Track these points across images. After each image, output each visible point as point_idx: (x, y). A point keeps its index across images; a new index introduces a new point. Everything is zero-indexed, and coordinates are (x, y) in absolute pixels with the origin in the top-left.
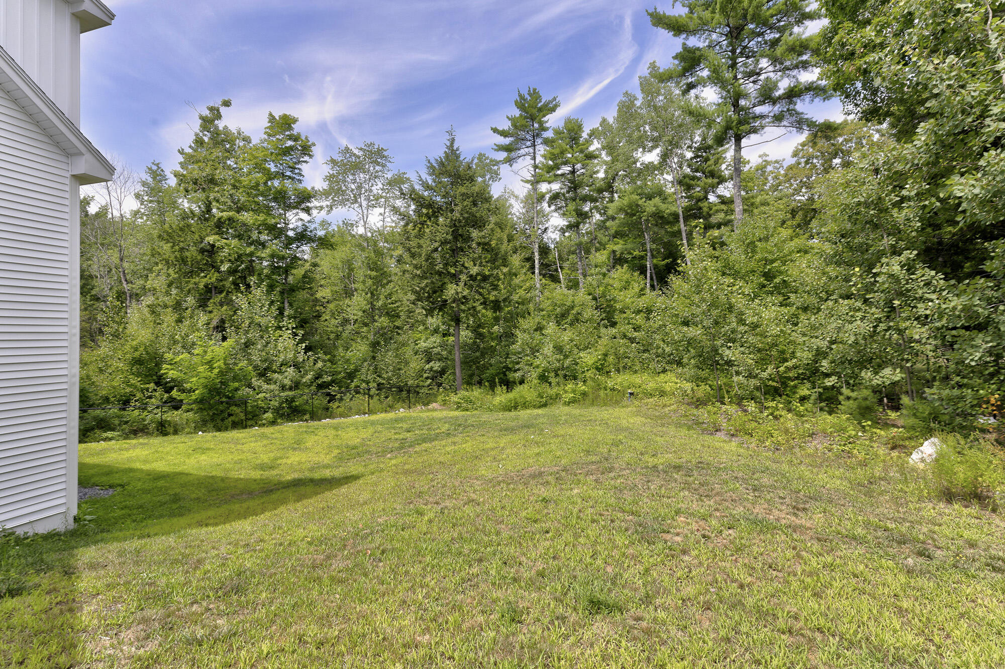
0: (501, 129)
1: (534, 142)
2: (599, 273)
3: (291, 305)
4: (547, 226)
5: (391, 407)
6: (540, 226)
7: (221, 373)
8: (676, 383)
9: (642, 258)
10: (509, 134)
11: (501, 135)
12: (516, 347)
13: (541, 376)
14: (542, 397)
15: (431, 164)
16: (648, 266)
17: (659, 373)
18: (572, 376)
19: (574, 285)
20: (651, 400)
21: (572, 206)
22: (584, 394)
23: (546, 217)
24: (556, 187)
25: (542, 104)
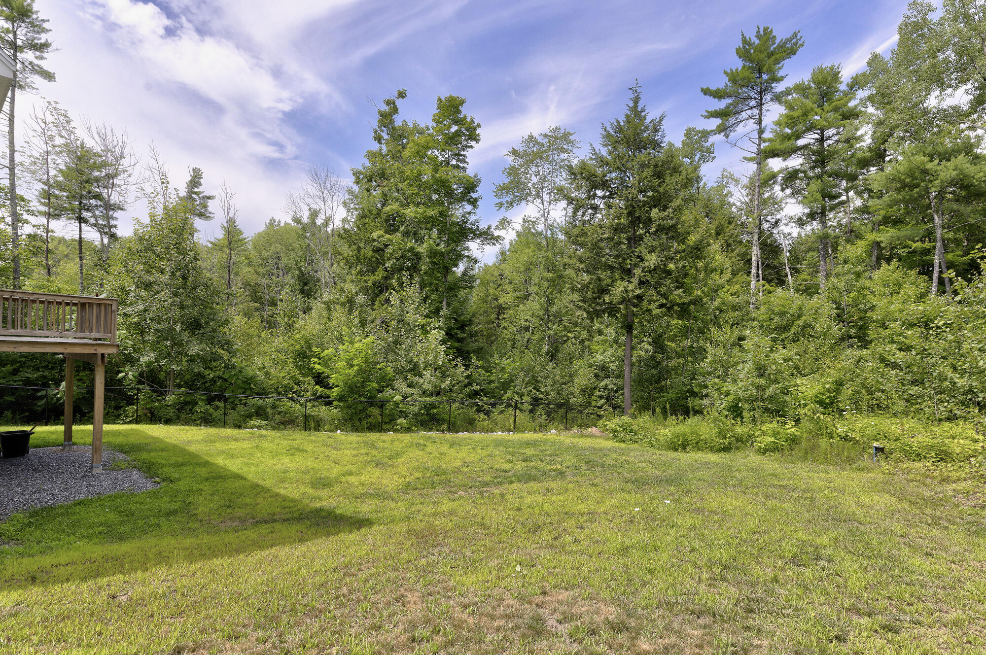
0: (713, 88)
1: (761, 100)
2: (848, 272)
3: (448, 304)
4: (778, 217)
5: (543, 428)
6: (769, 218)
7: (361, 371)
8: (976, 441)
9: (928, 252)
10: (725, 93)
11: (714, 97)
12: (705, 365)
13: (732, 406)
14: (725, 438)
15: (609, 133)
16: (937, 261)
17: (940, 420)
18: (777, 411)
19: (810, 290)
20: (918, 465)
21: (815, 186)
22: (793, 441)
23: (776, 204)
24: (795, 162)
25: (775, 46)
